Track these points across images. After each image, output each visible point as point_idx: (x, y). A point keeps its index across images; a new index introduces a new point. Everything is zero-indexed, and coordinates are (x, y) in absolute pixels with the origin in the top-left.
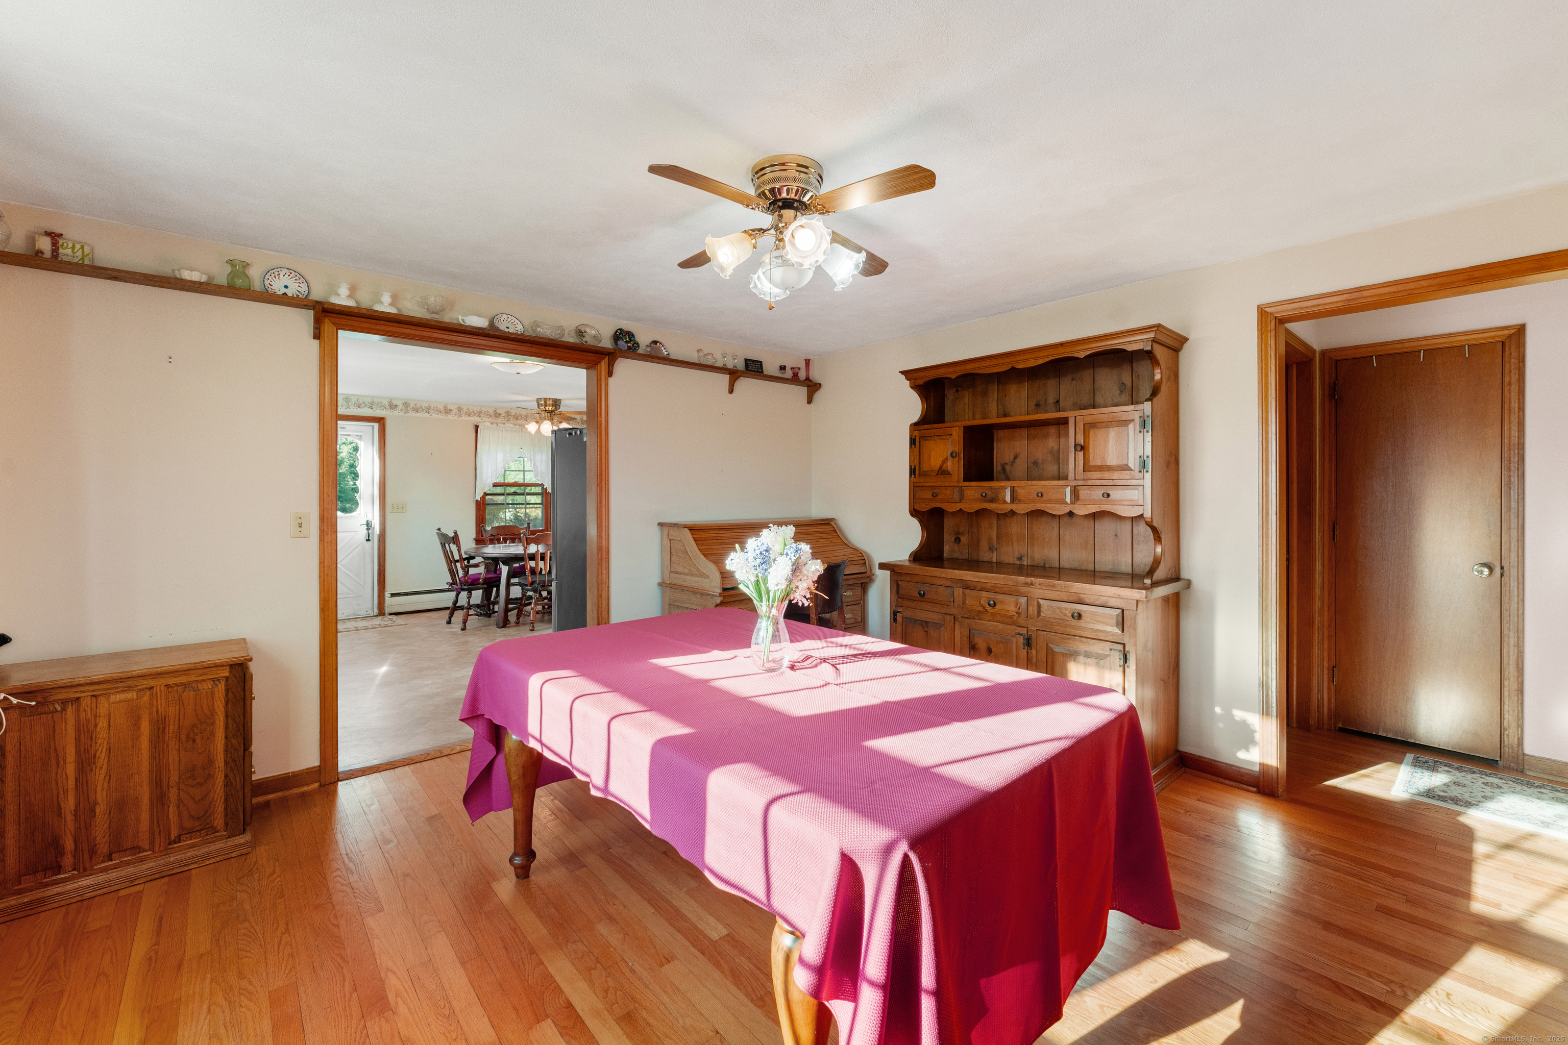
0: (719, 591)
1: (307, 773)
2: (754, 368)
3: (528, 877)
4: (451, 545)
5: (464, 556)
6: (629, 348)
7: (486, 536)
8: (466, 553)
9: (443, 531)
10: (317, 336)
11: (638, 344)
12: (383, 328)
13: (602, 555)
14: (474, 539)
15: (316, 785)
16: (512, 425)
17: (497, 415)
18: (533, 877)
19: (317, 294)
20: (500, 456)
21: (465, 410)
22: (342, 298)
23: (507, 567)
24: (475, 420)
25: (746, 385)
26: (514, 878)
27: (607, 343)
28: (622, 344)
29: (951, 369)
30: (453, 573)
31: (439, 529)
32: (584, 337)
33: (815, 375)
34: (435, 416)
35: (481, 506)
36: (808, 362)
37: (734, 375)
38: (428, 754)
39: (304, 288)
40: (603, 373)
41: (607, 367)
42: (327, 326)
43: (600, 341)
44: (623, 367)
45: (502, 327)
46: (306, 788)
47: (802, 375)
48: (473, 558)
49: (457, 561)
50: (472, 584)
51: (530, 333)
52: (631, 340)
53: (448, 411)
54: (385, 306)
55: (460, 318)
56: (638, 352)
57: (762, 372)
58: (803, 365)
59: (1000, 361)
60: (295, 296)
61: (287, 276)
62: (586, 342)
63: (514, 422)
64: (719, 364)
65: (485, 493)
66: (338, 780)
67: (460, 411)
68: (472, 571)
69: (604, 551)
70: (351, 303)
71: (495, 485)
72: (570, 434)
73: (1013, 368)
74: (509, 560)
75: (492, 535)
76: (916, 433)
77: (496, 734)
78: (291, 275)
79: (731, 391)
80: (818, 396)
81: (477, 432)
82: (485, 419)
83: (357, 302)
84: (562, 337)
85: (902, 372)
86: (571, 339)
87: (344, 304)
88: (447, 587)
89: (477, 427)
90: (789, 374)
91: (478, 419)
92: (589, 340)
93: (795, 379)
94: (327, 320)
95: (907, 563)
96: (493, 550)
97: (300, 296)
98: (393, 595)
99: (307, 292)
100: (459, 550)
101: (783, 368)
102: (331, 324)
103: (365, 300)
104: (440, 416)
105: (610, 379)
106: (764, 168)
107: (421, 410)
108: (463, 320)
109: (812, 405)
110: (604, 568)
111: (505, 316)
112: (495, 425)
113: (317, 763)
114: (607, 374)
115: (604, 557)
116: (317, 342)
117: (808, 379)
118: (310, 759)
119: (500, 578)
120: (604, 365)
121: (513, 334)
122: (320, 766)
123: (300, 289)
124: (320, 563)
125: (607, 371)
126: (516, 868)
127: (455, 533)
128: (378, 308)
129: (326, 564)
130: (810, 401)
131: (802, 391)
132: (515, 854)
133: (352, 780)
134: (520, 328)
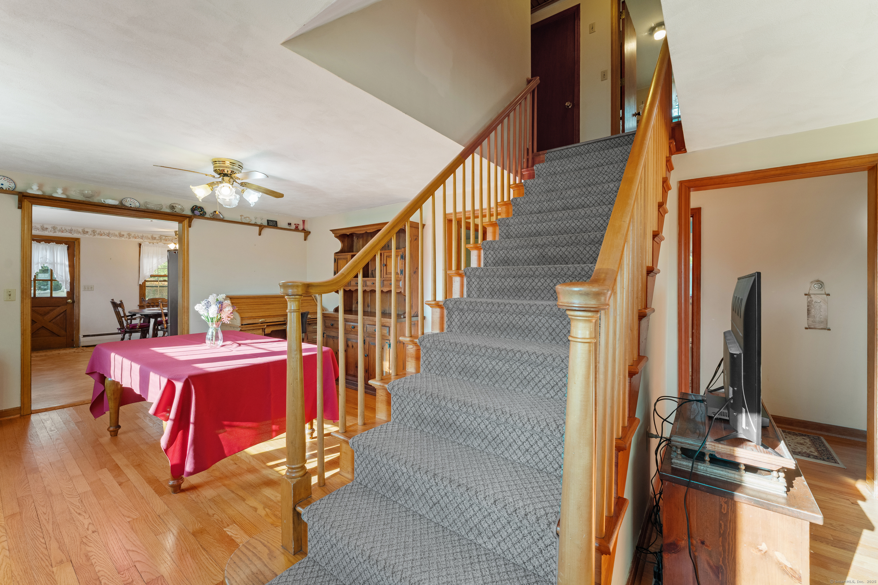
0: (239, 325)
1: (13, 410)
2: (272, 224)
3: (117, 435)
4: (119, 308)
5: (127, 314)
6: (201, 214)
7: (145, 303)
8: (129, 312)
9: (115, 301)
10: (20, 207)
11: (205, 212)
12: (58, 204)
13: (184, 310)
14: (138, 305)
15: (19, 415)
16: (163, 244)
17: (154, 238)
18: (119, 436)
19: (20, 188)
20: (155, 260)
21: (133, 234)
22: (34, 190)
23: (154, 319)
24: (140, 240)
25: (267, 231)
26: (110, 436)
27: (188, 213)
28: (196, 212)
29: (347, 231)
30: (121, 323)
31: (113, 300)
32: (174, 209)
33: (308, 227)
34: (113, 238)
35: (142, 287)
36: (304, 221)
37: (261, 227)
38: (84, 402)
39: (12, 185)
40: (186, 226)
41: (188, 223)
42: (26, 203)
43: (183, 211)
44: (196, 222)
45: (127, 204)
46: (12, 417)
47: (301, 227)
48: (135, 315)
49: (123, 317)
50: (132, 329)
51: (143, 208)
52: (202, 211)
53: (121, 235)
54: (59, 194)
55: (102, 200)
56: (206, 216)
57: (277, 226)
58: (301, 223)
59: (362, 229)
60: (8, 189)
61: (2, 179)
62: (175, 211)
63: (164, 242)
64: (253, 222)
65: (145, 280)
66: (31, 413)
67: (129, 236)
68: (134, 322)
69: (186, 308)
70: (40, 193)
71: (152, 276)
72: (175, 253)
73: (366, 232)
74: (156, 316)
75: (148, 303)
76: (336, 257)
77: (102, 379)
78: (5, 179)
79: (260, 234)
80: (309, 237)
81: (140, 247)
82: (145, 240)
83: (43, 192)
84: (161, 209)
85: (331, 230)
86: (168, 210)
87: (35, 193)
88: (117, 331)
89: (140, 245)
90: (293, 227)
91: (141, 240)
92: (178, 210)
93: (297, 229)
94: (25, 200)
95: (333, 313)
96: (148, 311)
97: (10, 189)
98: (84, 336)
99: (14, 187)
100: (123, 310)
101: (290, 224)
102: (28, 202)
103: (48, 190)
104: (116, 238)
105: (190, 228)
106: (216, 162)
107: (104, 234)
108: (104, 201)
109: (307, 241)
110: (186, 316)
111: (129, 199)
112: (152, 244)
113: (19, 405)
114: (188, 227)
115: (186, 310)
116: (20, 210)
117: (304, 230)
118: (16, 403)
119: (149, 325)
120: (186, 222)
121: (134, 208)
122: (21, 407)
123: (10, 186)
124: (21, 313)
125: (188, 225)
126: (111, 432)
127: (121, 301)
128: (55, 195)
129: (24, 313)
130: (305, 240)
131: (302, 235)
132: (111, 426)
133: (39, 414)
134: (137, 204)
